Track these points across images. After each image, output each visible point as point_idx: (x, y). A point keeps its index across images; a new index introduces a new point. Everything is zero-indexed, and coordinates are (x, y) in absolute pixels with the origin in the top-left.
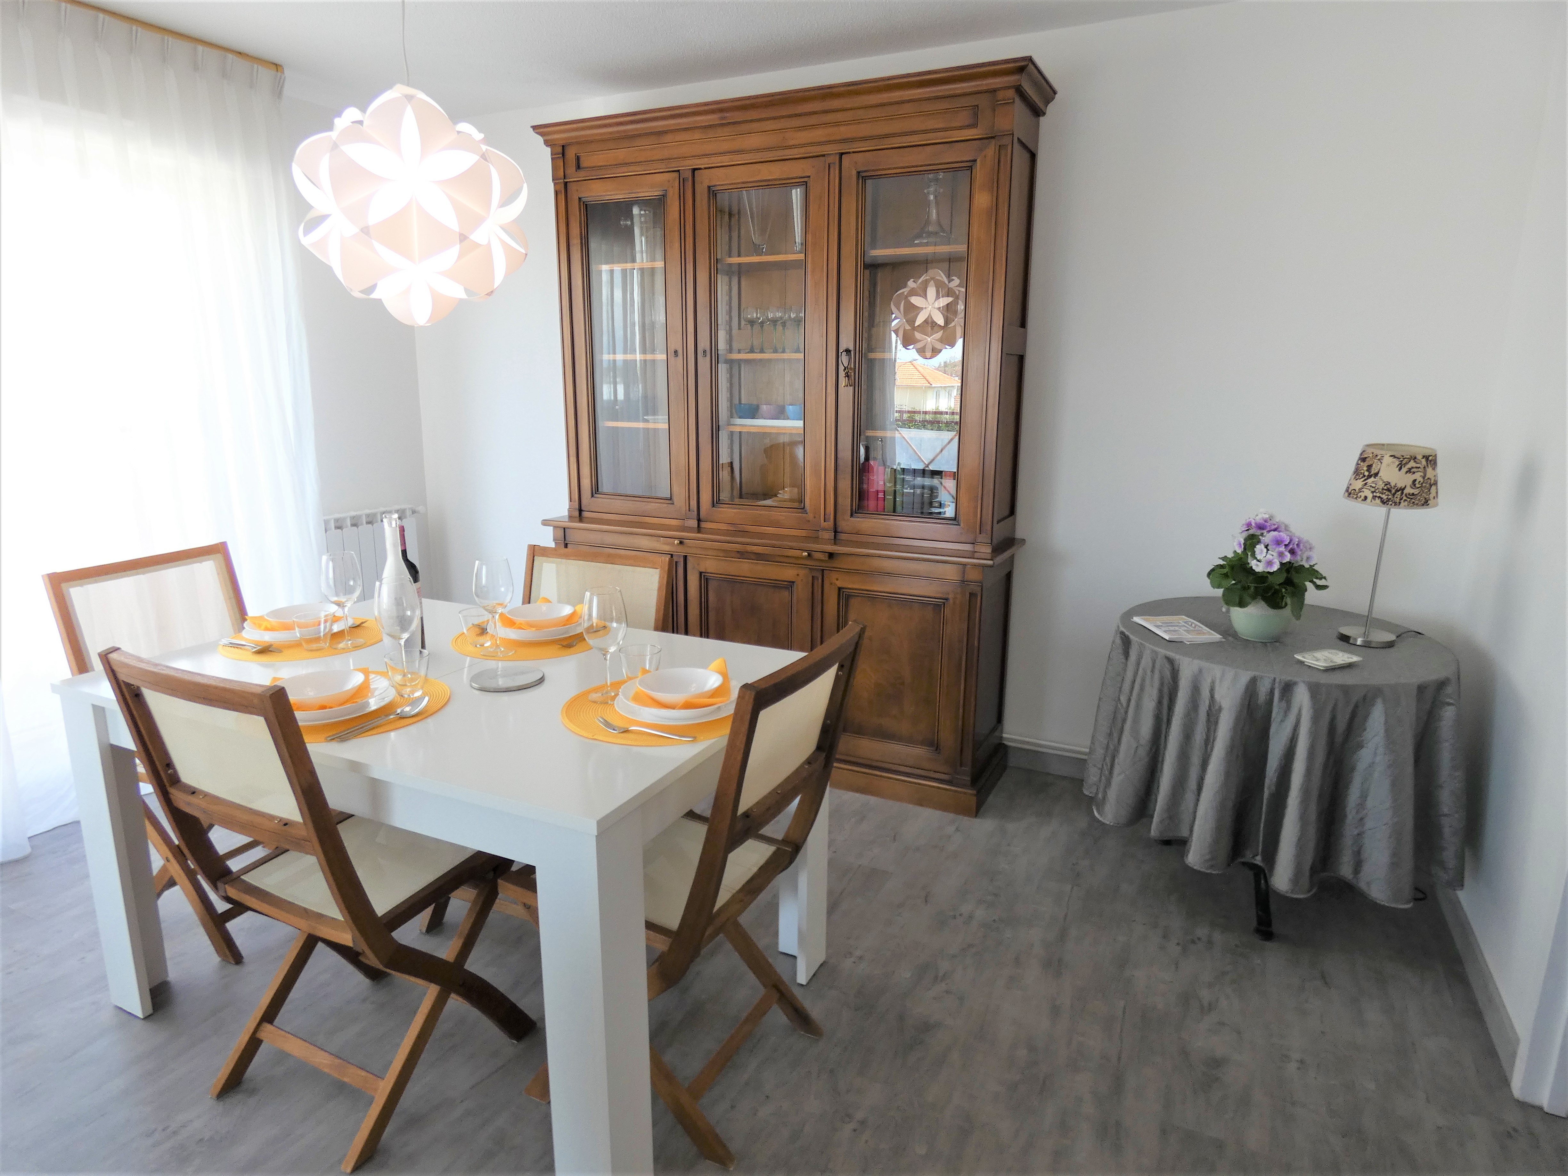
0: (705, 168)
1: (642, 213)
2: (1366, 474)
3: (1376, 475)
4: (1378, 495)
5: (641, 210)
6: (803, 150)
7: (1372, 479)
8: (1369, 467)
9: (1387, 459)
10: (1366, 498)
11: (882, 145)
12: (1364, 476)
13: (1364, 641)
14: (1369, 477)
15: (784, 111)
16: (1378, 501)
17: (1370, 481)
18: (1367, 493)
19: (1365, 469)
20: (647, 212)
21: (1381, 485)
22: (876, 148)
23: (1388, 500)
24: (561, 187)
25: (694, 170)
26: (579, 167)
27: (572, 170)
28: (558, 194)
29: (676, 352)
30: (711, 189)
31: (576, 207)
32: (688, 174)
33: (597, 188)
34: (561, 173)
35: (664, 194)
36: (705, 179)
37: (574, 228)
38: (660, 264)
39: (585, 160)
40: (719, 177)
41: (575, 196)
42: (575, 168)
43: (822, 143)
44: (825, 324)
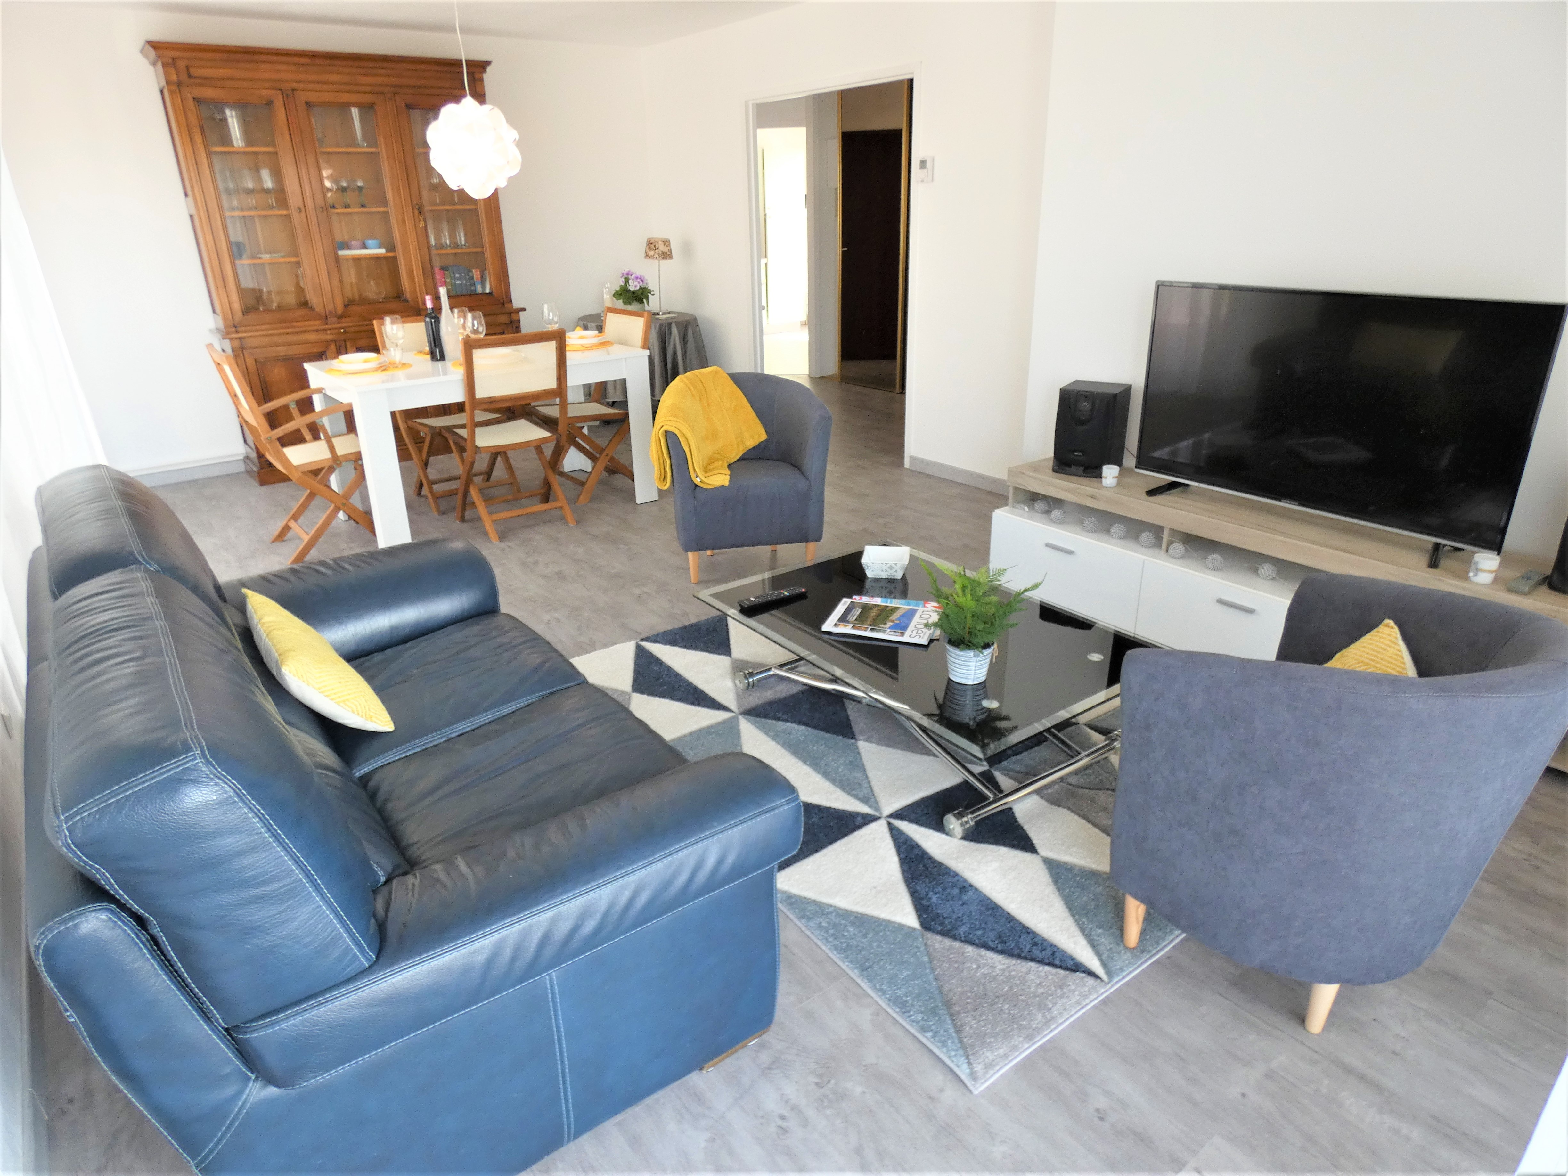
0: (301, 90)
2: (654, 249)
3: (658, 248)
6: (370, 88)
8: (655, 246)
10: (654, 258)
11: (418, 92)
14: (656, 249)
16: (661, 258)
17: (656, 251)
19: (653, 247)
21: (660, 252)
22: (414, 93)
23: (664, 257)
24: (174, 88)
25: (293, 90)
26: (190, 76)
27: (184, 77)
28: (171, 92)
29: (300, 209)
30: (308, 104)
31: (191, 104)
32: (289, 92)
33: (208, 93)
34: (174, 78)
35: (270, 103)
36: (303, 97)
37: (193, 120)
38: (270, 149)
39: (194, 72)
40: (312, 97)
41: (189, 96)
42: (186, 75)
43: (382, 85)
44: (401, 190)
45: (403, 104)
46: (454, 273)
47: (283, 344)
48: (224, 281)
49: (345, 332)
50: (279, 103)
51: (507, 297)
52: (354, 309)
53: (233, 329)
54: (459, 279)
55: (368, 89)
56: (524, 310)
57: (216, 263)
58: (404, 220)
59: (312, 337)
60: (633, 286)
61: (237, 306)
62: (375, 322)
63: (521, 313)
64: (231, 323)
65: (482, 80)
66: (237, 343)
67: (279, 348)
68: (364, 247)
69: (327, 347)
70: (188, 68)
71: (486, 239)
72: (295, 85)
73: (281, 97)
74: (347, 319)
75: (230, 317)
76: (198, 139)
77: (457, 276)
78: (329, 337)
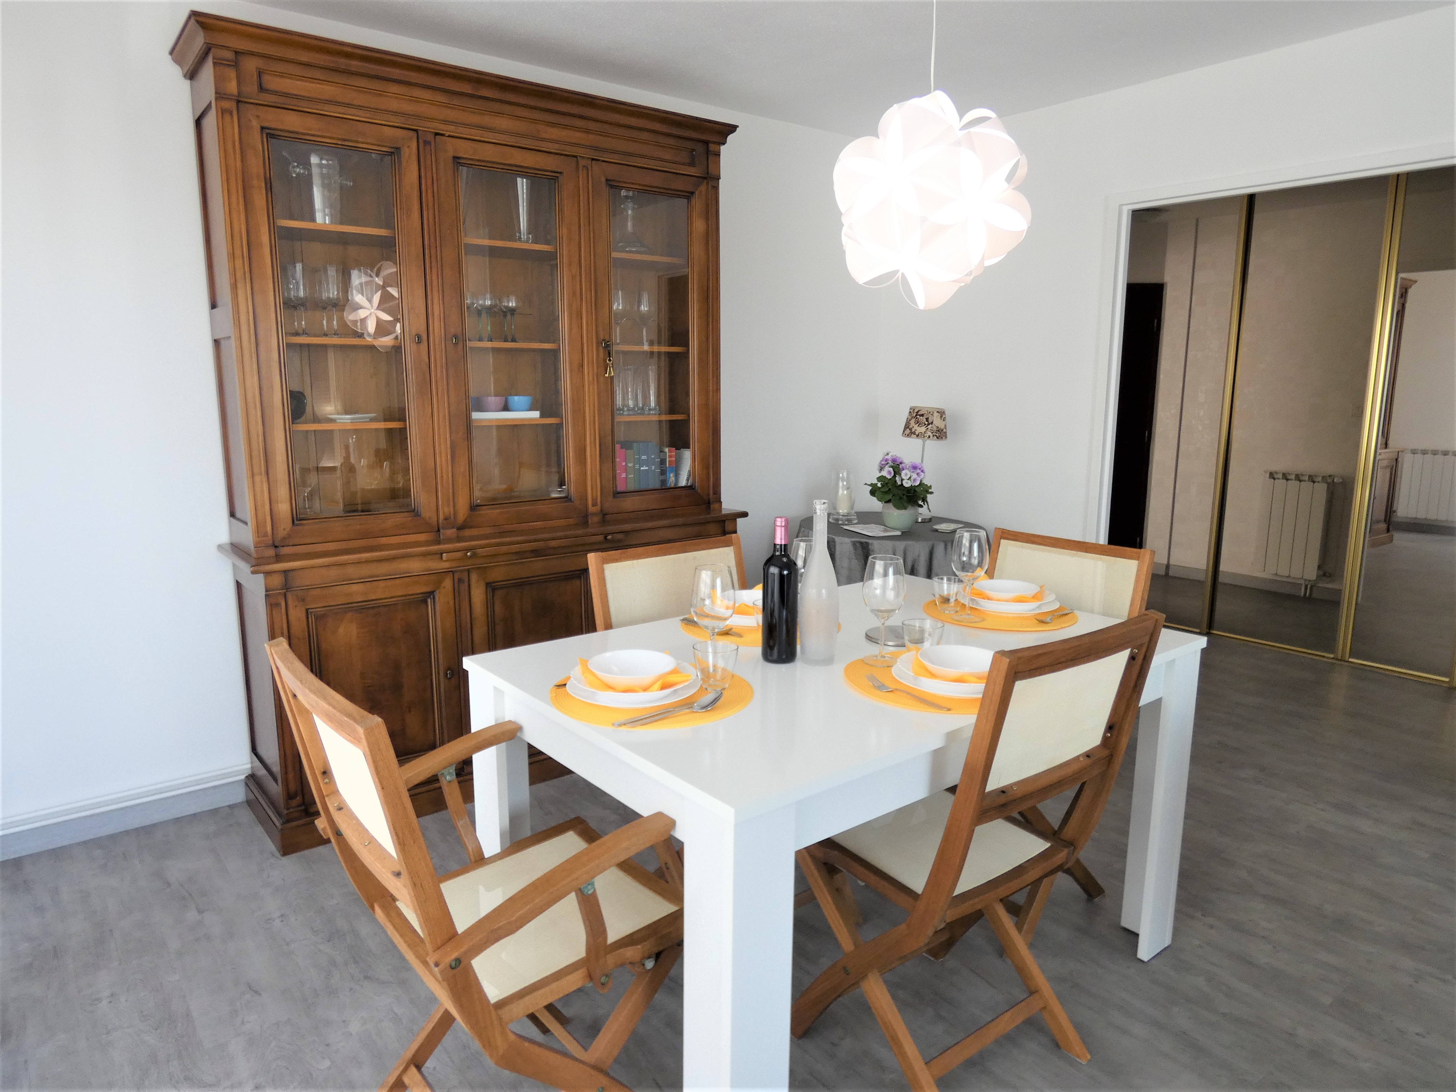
0: (449, 136)
1: (324, 162)
2: (926, 423)
3: (932, 423)
4: (935, 434)
5: (321, 159)
6: (557, 146)
7: (930, 426)
8: (927, 419)
9: (936, 414)
10: (929, 436)
11: (627, 161)
12: (925, 424)
13: (922, 519)
14: (928, 424)
15: (543, 104)
16: (935, 437)
17: (929, 427)
18: (929, 433)
19: (925, 420)
20: (330, 162)
21: (935, 429)
22: (621, 162)
23: (939, 436)
24: (231, 105)
25: (437, 134)
26: (261, 88)
27: (251, 88)
28: (223, 112)
29: (419, 337)
30: (457, 160)
31: (256, 138)
32: (430, 138)
33: (291, 122)
34: (232, 87)
35: (395, 152)
36: (452, 147)
37: (256, 165)
38: (382, 232)
39: (272, 82)
40: (465, 150)
41: (256, 124)
42: (255, 87)
43: (575, 144)
44: (584, 316)
45: (603, 179)
46: (639, 454)
47: (363, 581)
48: (267, 462)
49: (474, 555)
50: (409, 151)
51: (715, 493)
52: (485, 511)
53: (271, 552)
54: (646, 463)
55: (553, 147)
56: (744, 515)
57: (257, 428)
58: (582, 366)
59: (416, 566)
60: (907, 480)
61: (284, 508)
62: (592, 558)
63: (739, 521)
64: (269, 540)
65: (718, 155)
66: (277, 581)
67: (355, 588)
68: (506, 408)
69: (439, 584)
70: (260, 74)
71: (694, 400)
72: (441, 128)
73: (414, 144)
74: (474, 532)
75: (269, 528)
76: (260, 200)
77: (644, 457)
78: (445, 565)
